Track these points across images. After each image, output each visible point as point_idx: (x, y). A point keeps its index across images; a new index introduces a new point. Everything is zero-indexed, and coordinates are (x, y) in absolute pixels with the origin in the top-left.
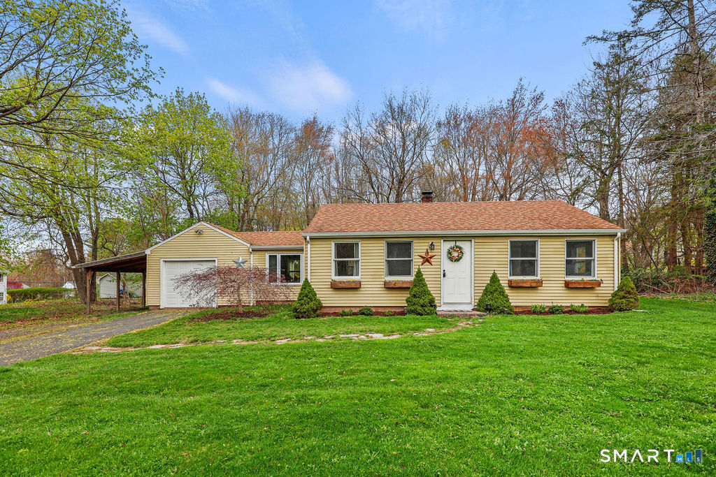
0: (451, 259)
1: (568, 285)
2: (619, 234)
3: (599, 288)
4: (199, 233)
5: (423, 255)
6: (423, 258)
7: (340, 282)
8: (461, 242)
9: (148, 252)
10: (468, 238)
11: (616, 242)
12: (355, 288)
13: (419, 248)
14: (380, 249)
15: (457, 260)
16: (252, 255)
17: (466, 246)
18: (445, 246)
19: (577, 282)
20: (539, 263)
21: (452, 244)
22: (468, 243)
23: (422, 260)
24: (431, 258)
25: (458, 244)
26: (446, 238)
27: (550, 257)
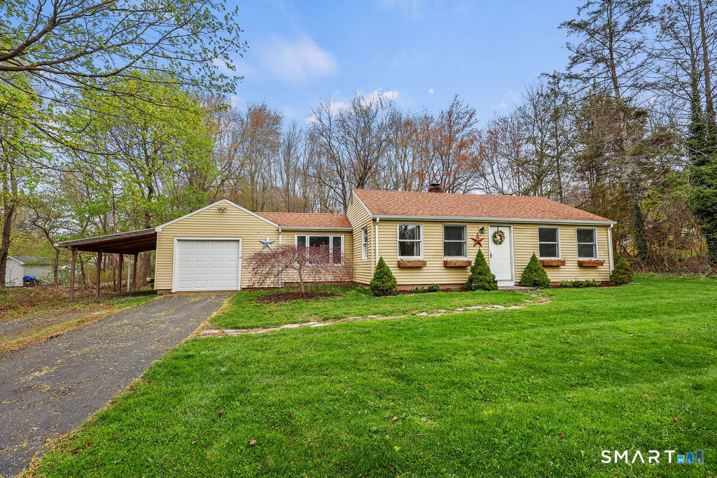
0: (495, 242)
1: (581, 265)
2: (612, 226)
3: (602, 267)
4: (222, 210)
5: (475, 237)
6: (475, 240)
7: (408, 262)
8: (504, 228)
9: (158, 229)
10: (508, 224)
11: (609, 231)
12: (418, 267)
13: (471, 232)
14: (438, 232)
15: (500, 243)
16: (280, 236)
17: (505, 231)
18: (491, 231)
19: (587, 262)
20: (560, 246)
21: (495, 229)
22: (508, 229)
23: (474, 243)
24: (481, 240)
25: (500, 229)
26: (492, 224)
27: (567, 242)
